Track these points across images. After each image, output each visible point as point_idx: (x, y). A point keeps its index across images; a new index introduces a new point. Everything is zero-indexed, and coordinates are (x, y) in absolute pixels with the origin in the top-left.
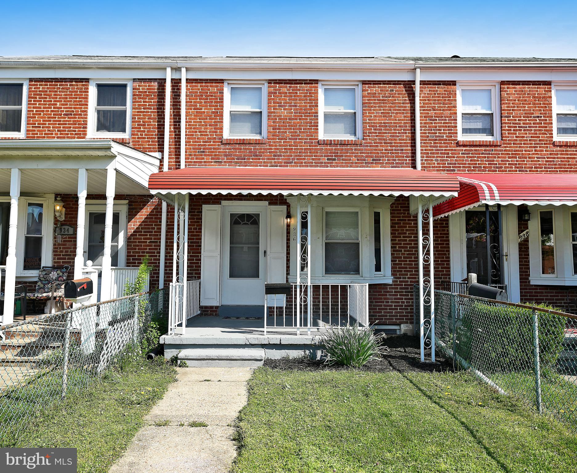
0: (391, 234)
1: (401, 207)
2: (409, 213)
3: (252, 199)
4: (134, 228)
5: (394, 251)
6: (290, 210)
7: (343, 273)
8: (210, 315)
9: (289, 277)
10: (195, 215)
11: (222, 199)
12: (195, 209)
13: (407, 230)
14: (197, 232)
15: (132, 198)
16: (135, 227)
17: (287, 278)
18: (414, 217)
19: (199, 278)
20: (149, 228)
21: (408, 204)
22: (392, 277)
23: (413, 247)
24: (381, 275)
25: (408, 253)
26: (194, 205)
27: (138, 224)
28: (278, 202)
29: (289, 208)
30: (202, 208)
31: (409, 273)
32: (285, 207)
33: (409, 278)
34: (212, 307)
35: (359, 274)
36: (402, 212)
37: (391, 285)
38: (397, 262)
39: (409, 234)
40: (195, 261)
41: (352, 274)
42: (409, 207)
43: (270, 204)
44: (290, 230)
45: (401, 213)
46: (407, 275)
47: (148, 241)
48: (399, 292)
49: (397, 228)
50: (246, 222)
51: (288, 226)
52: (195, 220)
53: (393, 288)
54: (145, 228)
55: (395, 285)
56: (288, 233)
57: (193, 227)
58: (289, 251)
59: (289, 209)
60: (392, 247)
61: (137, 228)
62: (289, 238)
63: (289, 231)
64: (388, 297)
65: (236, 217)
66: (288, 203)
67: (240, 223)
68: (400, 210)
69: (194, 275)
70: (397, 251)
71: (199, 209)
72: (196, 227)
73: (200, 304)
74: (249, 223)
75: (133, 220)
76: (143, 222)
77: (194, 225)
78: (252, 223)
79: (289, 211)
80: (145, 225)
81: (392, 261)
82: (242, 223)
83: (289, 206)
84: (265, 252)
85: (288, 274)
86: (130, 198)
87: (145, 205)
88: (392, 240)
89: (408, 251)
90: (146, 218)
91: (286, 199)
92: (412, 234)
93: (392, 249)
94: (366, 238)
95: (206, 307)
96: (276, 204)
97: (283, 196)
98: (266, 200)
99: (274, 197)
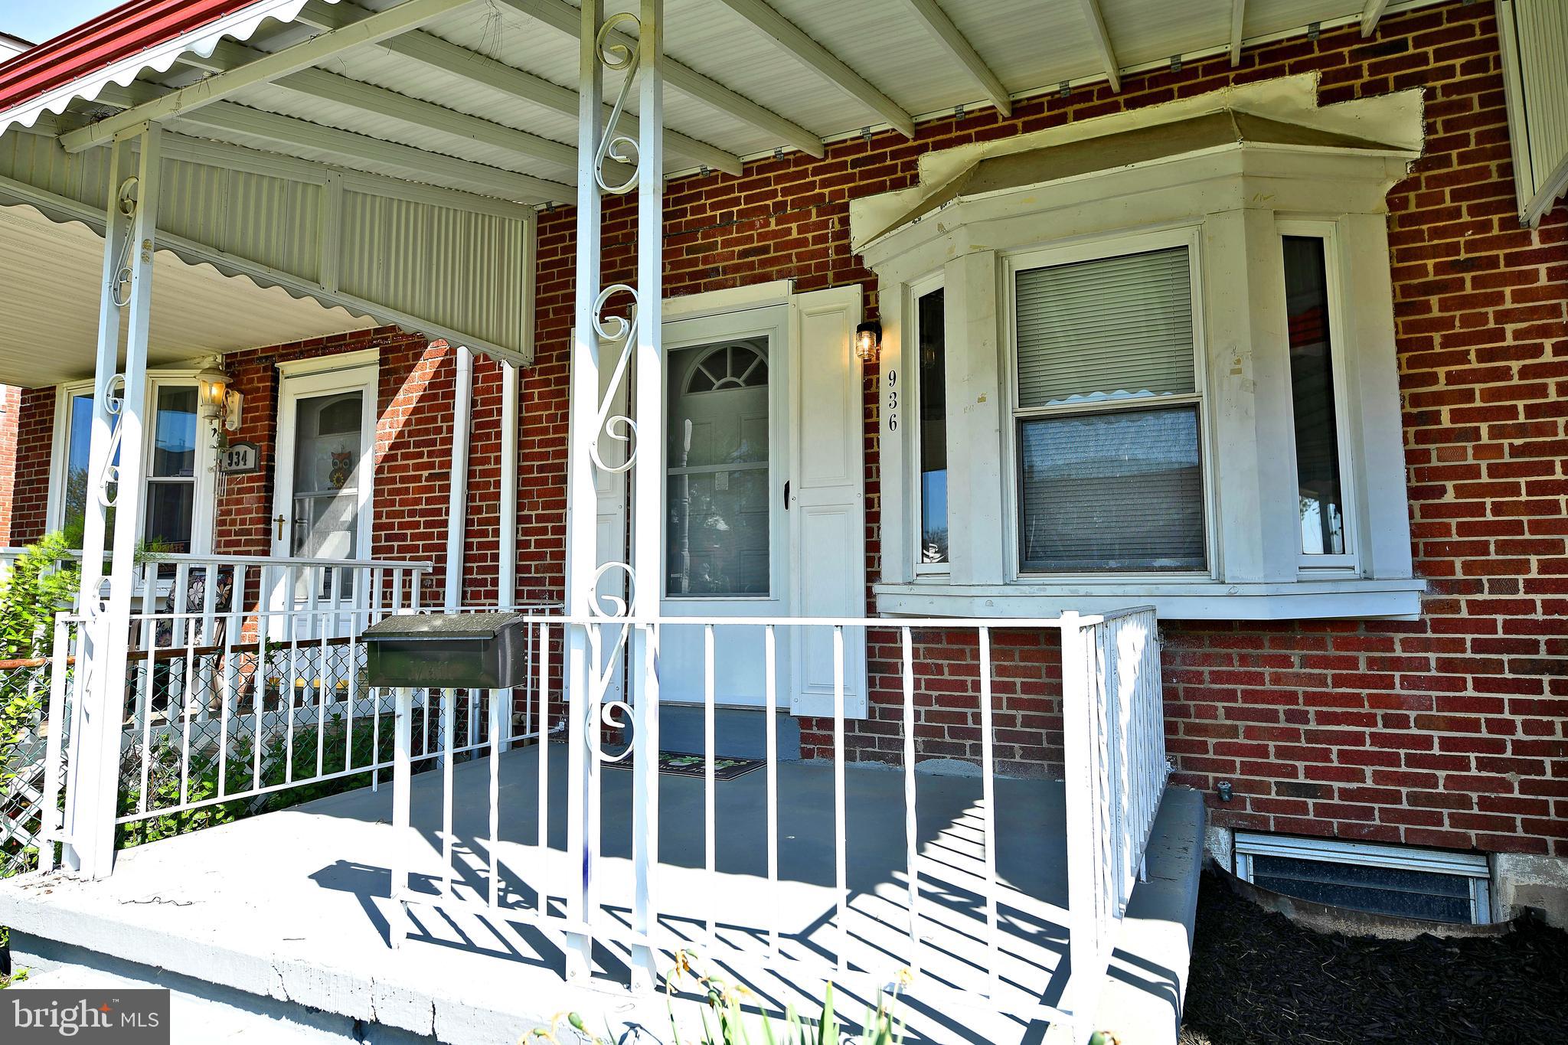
0: (1402, 346)
1: (1456, 196)
2: (1511, 222)
3: (734, 279)
4: (390, 434)
5: (1421, 438)
6: (877, 301)
9: (877, 588)
10: (552, 370)
12: (553, 347)
13: (1506, 316)
15: (386, 339)
16: (394, 430)
17: (869, 593)
18: (1549, 235)
20: (427, 432)
22: (1422, 584)
24: (1348, 574)
25: (1518, 442)
26: (550, 335)
27: (402, 419)
28: (830, 274)
29: (872, 294)
31: (1533, 558)
32: (857, 289)
33: (1533, 587)
35: (1203, 567)
36: (1466, 218)
37: (1419, 626)
38: (1450, 497)
40: (550, 536)
41: (1162, 569)
42: (1509, 187)
43: (799, 287)
44: (878, 387)
45: (1461, 229)
47: (425, 473)
48: (1469, 666)
49: (1435, 313)
50: (729, 378)
51: (871, 369)
52: (553, 387)
53: (1427, 645)
54: (419, 432)
55: (1438, 625)
56: (870, 398)
58: (878, 476)
59: (872, 299)
60: (1407, 420)
61: (401, 434)
62: (874, 419)
63: (873, 389)
64: (1397, 690)
65: (694, 361)
66: (868, 273)
67: (709, 386)
68: (1456, 213)
69: (547, 587)
70: (1446, 435)
72: (553, 411)
74: (740, 381)
75: (389, 408)
76: (416, 411)
77: (547, 407)
78: (750, 381)
79: (873, 305)
80: (419, 422)
81: (1413, 493)
82: (717, 384)
83: (870, 285)
84: (787, 489)
85: (872, 575)
86: (383, 339)
87: (417, 357)
88: (1405, 382)
89: (1522, 431)
90: (422, 399)
91: (859, 259)
93: (1411, 429)
94: (1234, 372)
96: (819, 283)
97: (847, 248)
98: (781, 275)
99: (813, 255)
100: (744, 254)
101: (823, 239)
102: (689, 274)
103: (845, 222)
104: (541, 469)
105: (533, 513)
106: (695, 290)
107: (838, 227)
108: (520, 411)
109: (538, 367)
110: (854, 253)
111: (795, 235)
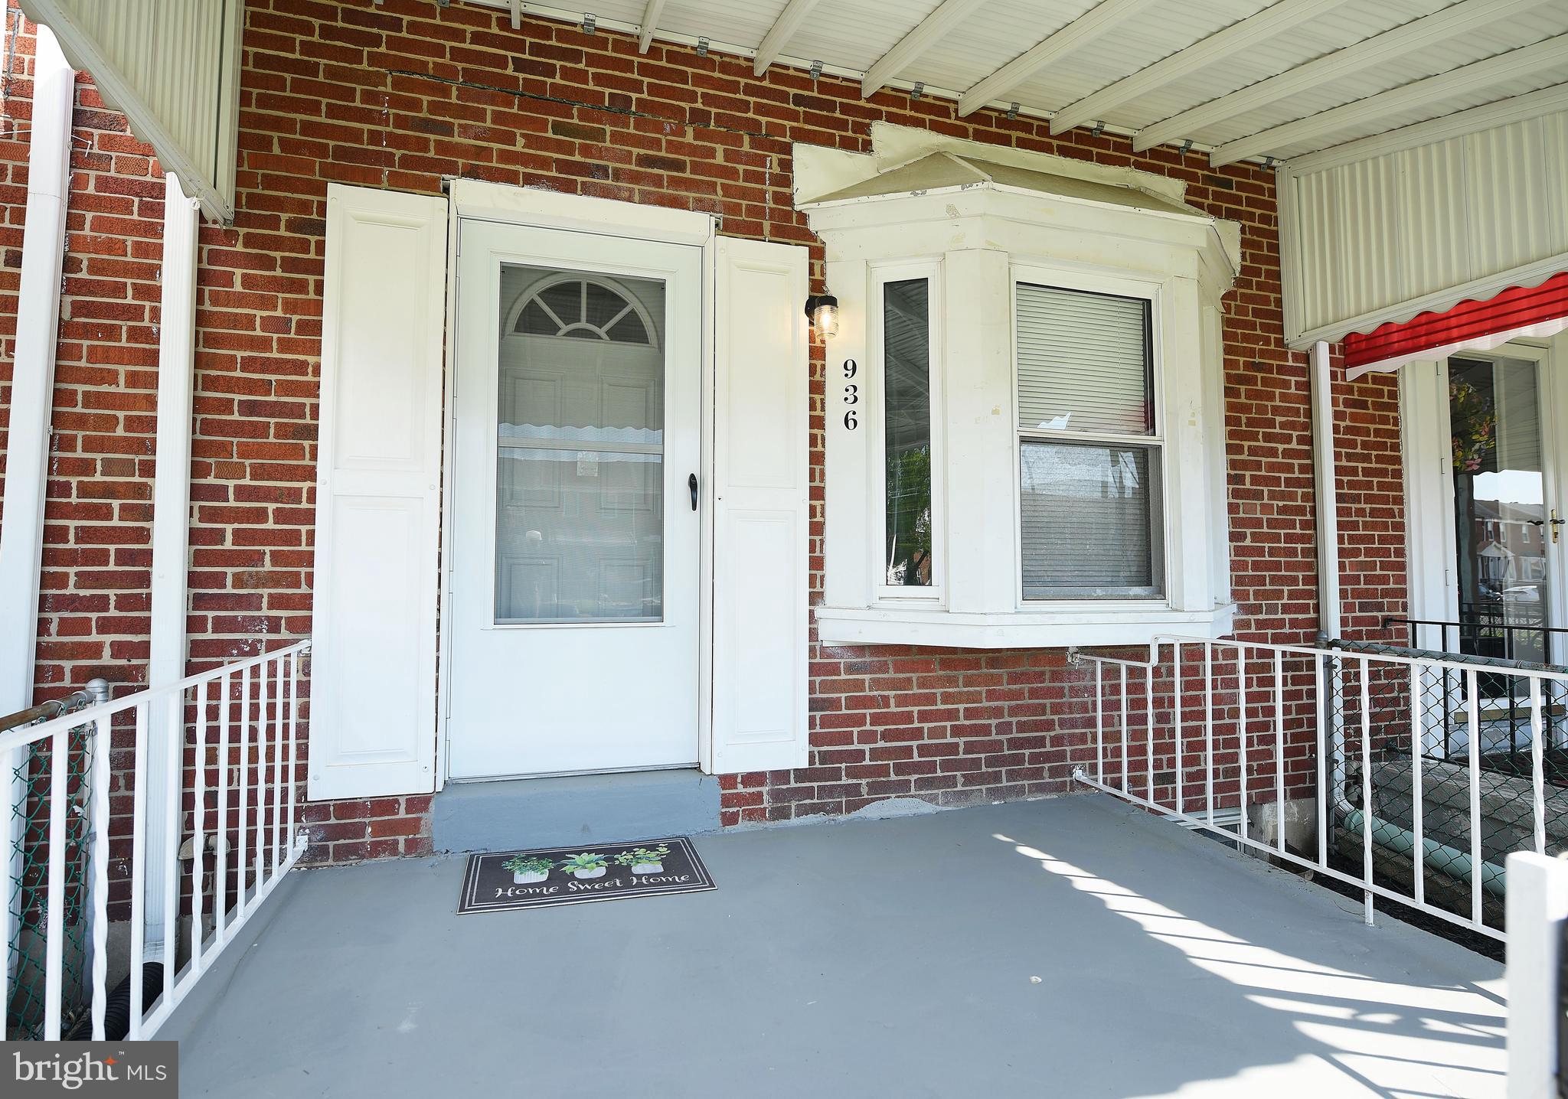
1: (1255, 312)
2: (1280, 342)
3: (631, 191)
5: (1235, 494)
6: (823, 274)
7: (1099, 592)
8: (376, 849)
9: (819, 612)
10: (278, 243)
11: (452, 169)
12: (279, 204)
13: (1276, 410)
14: (285, 345)
17: (811, 617)
18: (1296, 357)
19: (304, 626)
21: (1279, 302)
22: (1234, 608)
23: (1298, 483)
25: (1281, 504)
26: (270, 182)
28: (767, 225)
29: (817, 264)
30: (322, 208)
31: (1286, 588)
32: (799, 255)
33: (1286, 609)
34: (384, 805)
35: (1164, 595)
36: (1259, 332)
38: (1248, 542)
39: (1283, 425)
40: (270, 525)
41: (1136, 598)
42: (1279, 316)
43: (728, 228)
44: (823, 375)
45: (1256, 339)
46: (1278, 595)
49: (1243, 400)
50: (583, 324)
51: (818, 352)
52: (278, 272)
56: (817, 386)
57: (260, 313)
58: (823, 480)
59: (817, 269)
60: (1230, 479)
62: (821, 414)
63: (818, 377)
65: (532, 293)
66: (814, 238)
67: (553, 329)
68: (1254, 326)
69: (265, 612)
70: (1247, 494)
71: (305, 206)
72: (279, 313)
73: (302, 793)
74: (600, 332)
77: (268, 303)
78: (615, 335)
79: (819, 274)
81: (1232, 536)
82: (565, 328)
83: (817, 253)
84: (693, 483)
85: (814, 597)
88: (1229, 449)
89: (1283, 496)
91: (803, 217)
92: (1292, 426)
93: (1231, 487)
94: (1190, 424)
95: (347, 807)
96: (753, 231)
97: (789, 200)
98: (702, 206)
99: (744, 193)
100: (644, 161)
101: (759, 178)
102: (557, 161)
103: (787, 165)
104: (249, 408)
105: (231, 483)
106: (568, 187)
107: (776, 170)
108: (199, 298)
109: (242, 231)
110: (797, 208)
111: (720, 159)
